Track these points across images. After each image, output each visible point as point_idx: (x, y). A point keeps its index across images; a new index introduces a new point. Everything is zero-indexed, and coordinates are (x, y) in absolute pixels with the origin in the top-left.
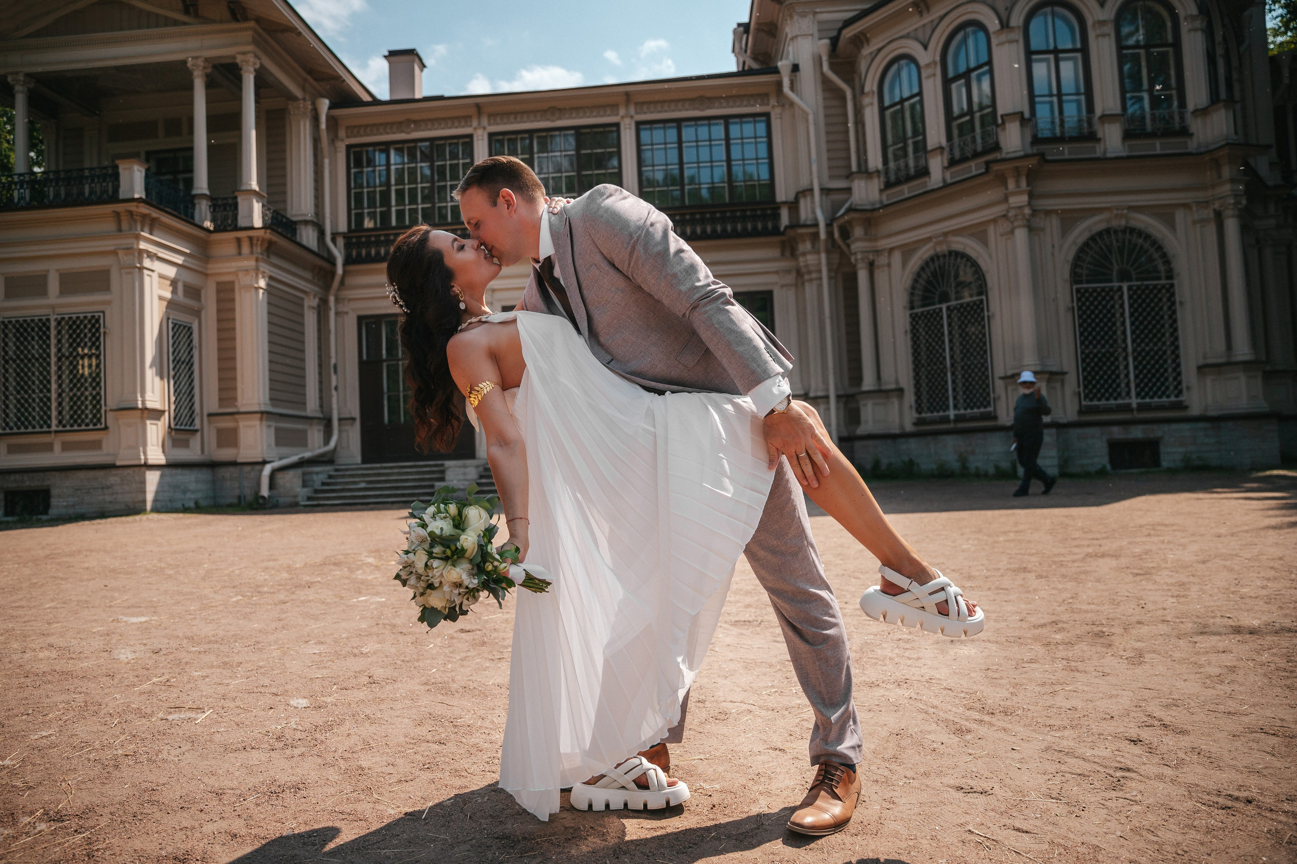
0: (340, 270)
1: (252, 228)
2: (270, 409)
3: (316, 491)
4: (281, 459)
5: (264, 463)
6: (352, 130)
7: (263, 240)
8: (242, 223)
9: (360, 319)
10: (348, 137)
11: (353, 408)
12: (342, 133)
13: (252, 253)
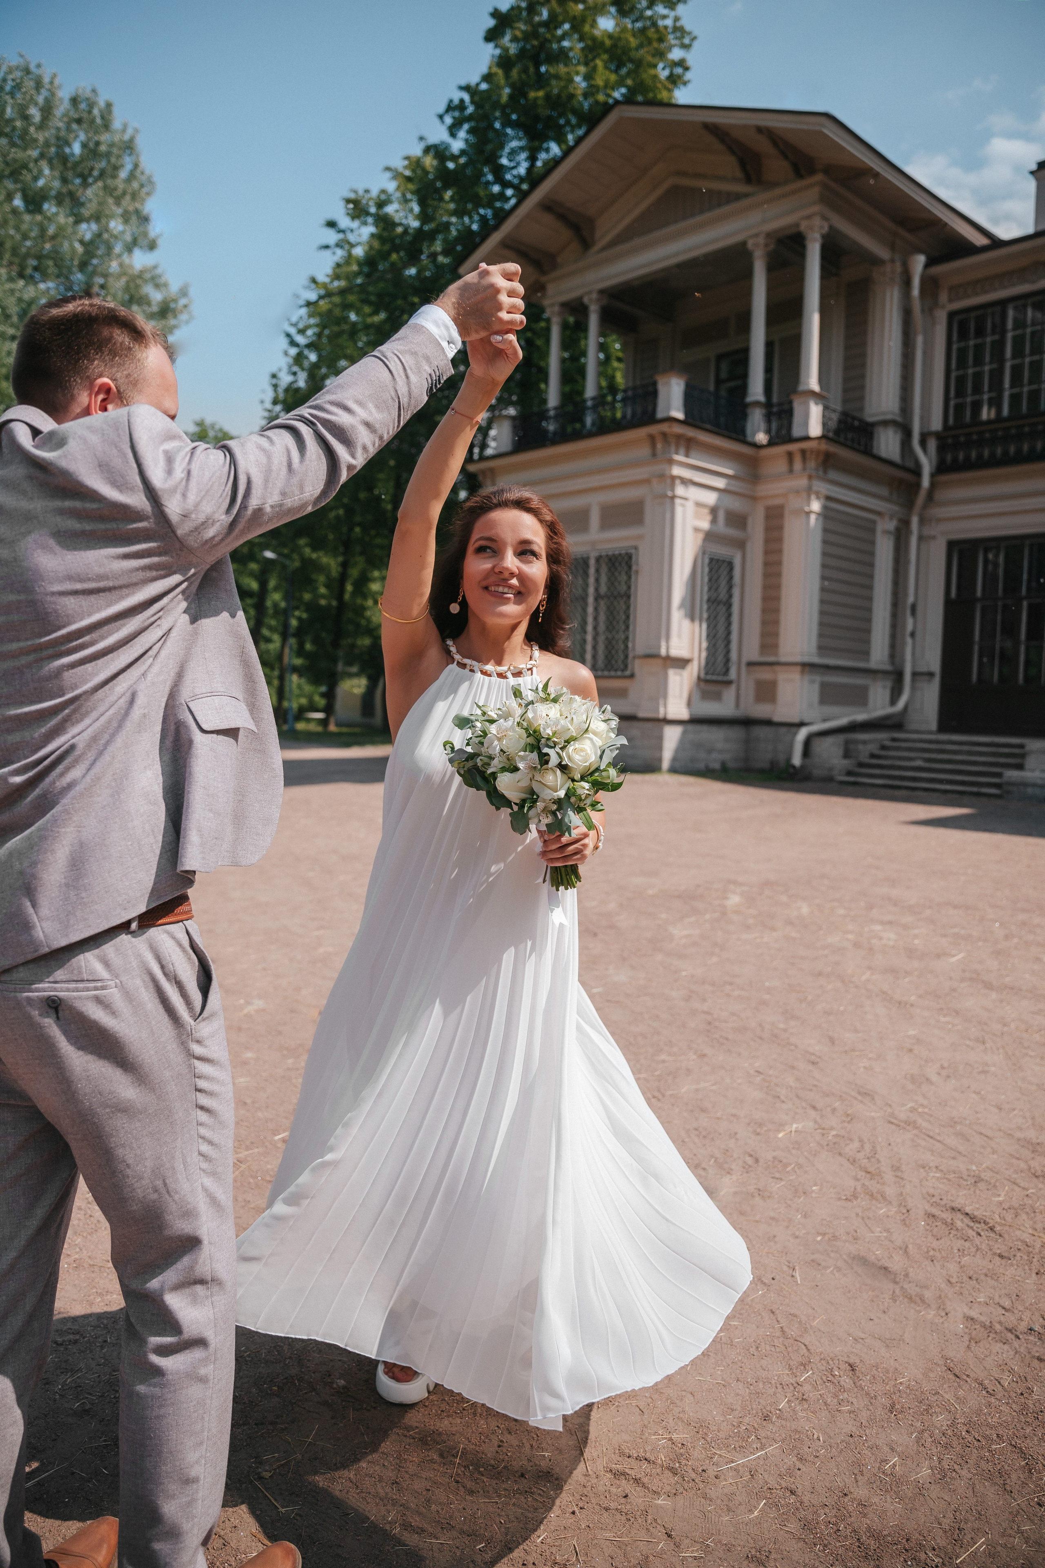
0: (926, 482)
1: (807, 438)
2: (816, 660)
3: (861, 765)
4: (825, 720)
5: (802, 724)
6: (956, 292)
7: (818, 452)
8: (797, 432)
9: (952, 545)
10: (950, 300)
11: (933, 660)
12: (943, 297)
13: (804, 469)
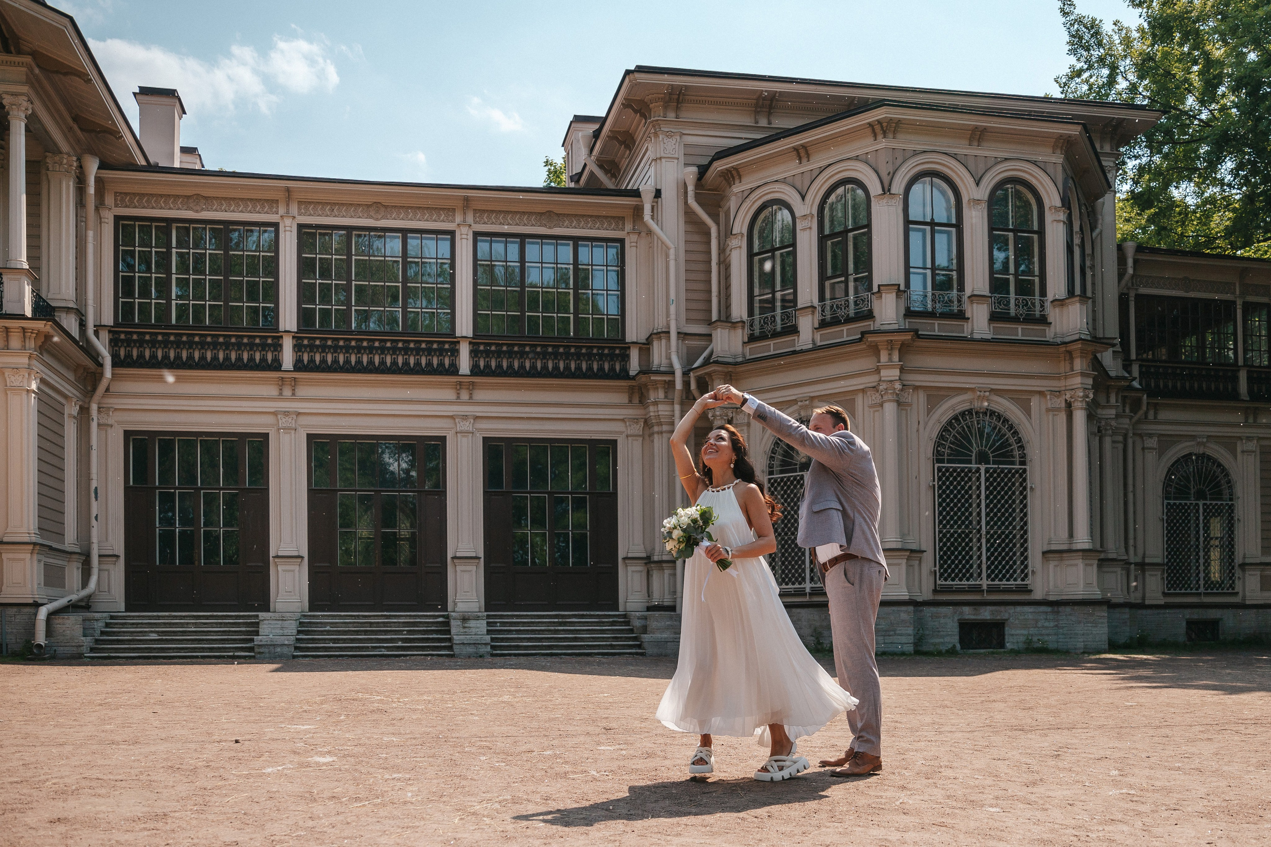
0: (108, 372)
1: (23, 317)
2: (40, 541)
3: (97, 641)
6: (122, 197)
7: (39, 333)
8: (8, 308)
9: (127, 434)
10: (116, 206)
11: (117, 543)
12: (109, 200)
13: (24, 348)
